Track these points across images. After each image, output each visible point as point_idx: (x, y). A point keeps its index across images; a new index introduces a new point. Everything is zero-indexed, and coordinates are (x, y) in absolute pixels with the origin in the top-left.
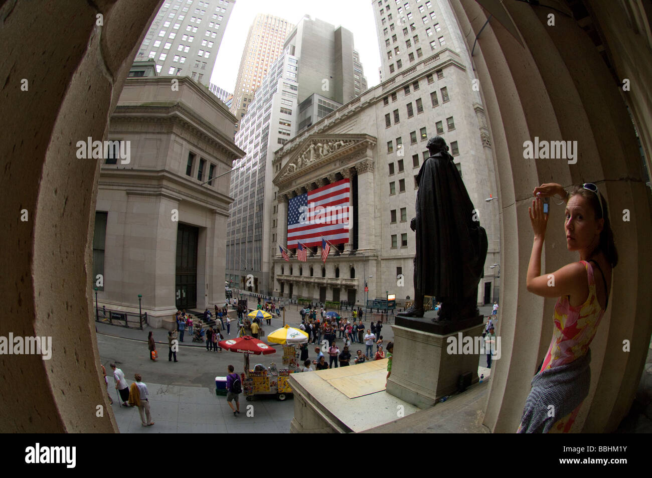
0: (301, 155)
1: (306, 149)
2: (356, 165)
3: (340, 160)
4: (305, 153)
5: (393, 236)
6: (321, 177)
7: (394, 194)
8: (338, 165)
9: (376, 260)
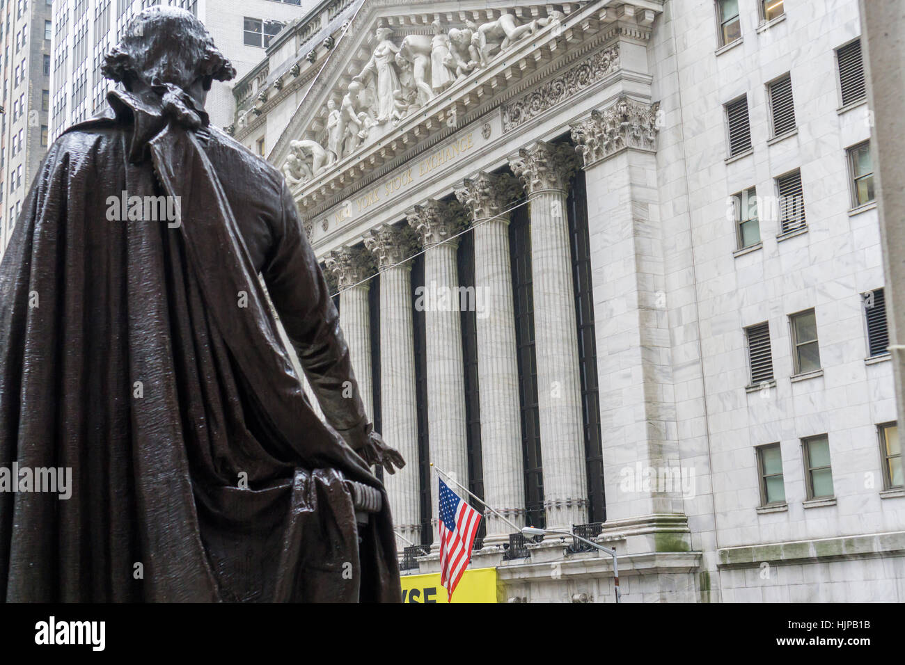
0: (340, 93)
1: (359, 64)
2: (572, 123)
3: (504, 107)
4: (354, 85)
5: (761, 450)
6: (429, 192)
7: (759, 246)
8: (497, 131)
9: (692, 571)
